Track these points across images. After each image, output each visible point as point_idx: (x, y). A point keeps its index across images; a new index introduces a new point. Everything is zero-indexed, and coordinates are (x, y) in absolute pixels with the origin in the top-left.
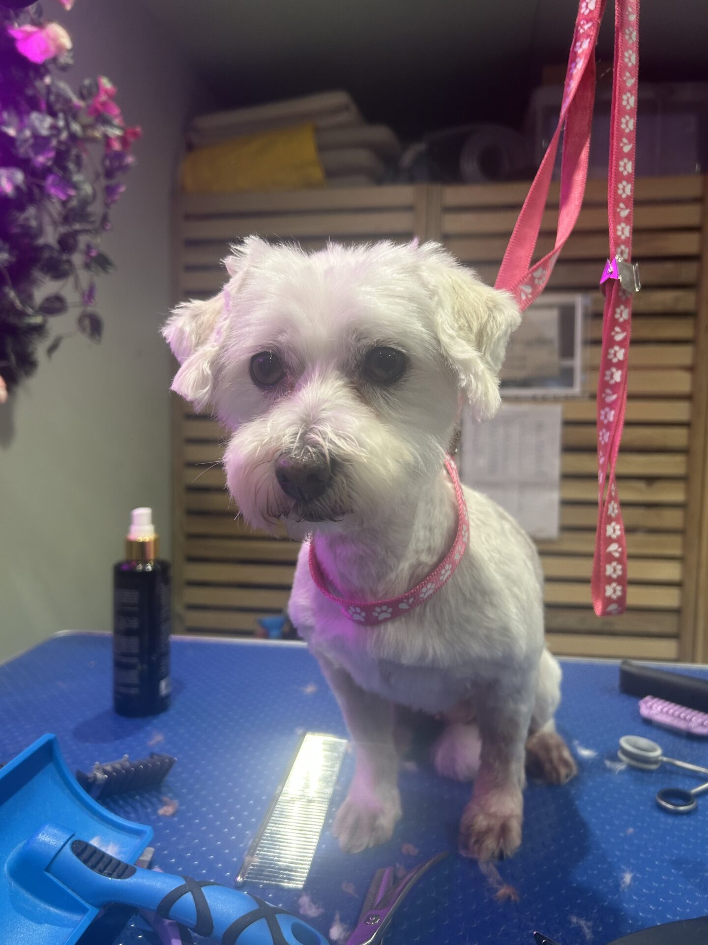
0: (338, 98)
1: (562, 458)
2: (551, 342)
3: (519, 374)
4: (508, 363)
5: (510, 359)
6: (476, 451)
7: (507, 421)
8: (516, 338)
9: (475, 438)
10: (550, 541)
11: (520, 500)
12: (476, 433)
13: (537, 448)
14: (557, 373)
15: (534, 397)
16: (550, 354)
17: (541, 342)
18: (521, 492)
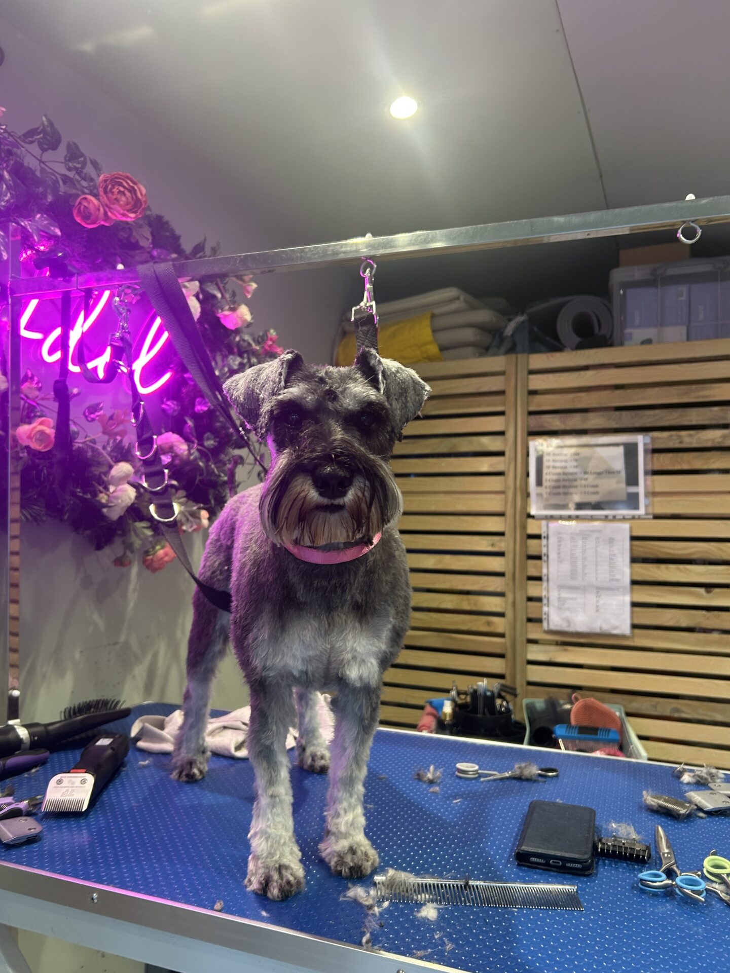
0: (451, 292)
1: (631, 567)
2: (619, 472)
3: (594, 499)
4: (583, 489)
5: (585, 486)
6: (560, 560)
7: (585, 536)
8: (589, 470)
9: (559, 549)
10: (623, 637)
11: (597, 601)
12: (559, 546)
13: (610, 559)
14: (624, 497)
15: (606, 517)
16: (618, 482)
17: (610, 473)
18: (598, 595)
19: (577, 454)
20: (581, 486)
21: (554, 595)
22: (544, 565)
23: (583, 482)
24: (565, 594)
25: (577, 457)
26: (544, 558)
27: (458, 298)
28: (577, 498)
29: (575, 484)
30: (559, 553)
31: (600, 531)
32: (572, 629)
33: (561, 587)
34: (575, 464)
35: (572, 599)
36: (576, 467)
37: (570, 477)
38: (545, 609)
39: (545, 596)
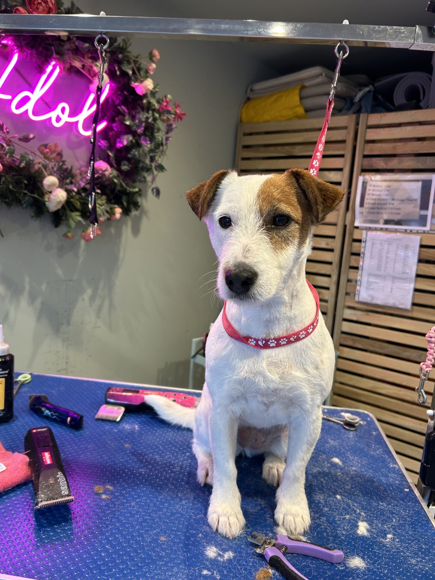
0: (316, 70)
1: (418, 266)
2: (416, 200)
3: (397, 218)
4: (390, 211)
5: (391, 209)
6: (372, 257)
7: (389, 242)
8: (395, 198)
9: (372, 250)
10: (406, 310)
11: (392, 286)
12: (372, 248)
13: (404, 259)
14: (418, 218)
15: (406, 230)
16: (414, 207)
17: (410, 200)
18: (393, 282)
19: (389, 186)
20: (389, 208)
21: (365, 279)
22: (361, 260)
23: (391, 206)
24: (372, 279)
25: (388, 188)
26: (362, 255)
27: (321, 75)
28: (385, 217)
29: (385, 206)
30: (371, 253)
31: (400, 240)
32: (375, 302)
33: (370, 275)
34: (387, 193)
35: (376, 283)
36: (387, 195)
37: (382, 202)
38: (358, 288)
39: (359, 280)
